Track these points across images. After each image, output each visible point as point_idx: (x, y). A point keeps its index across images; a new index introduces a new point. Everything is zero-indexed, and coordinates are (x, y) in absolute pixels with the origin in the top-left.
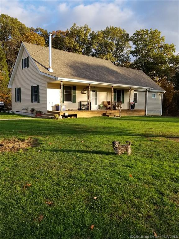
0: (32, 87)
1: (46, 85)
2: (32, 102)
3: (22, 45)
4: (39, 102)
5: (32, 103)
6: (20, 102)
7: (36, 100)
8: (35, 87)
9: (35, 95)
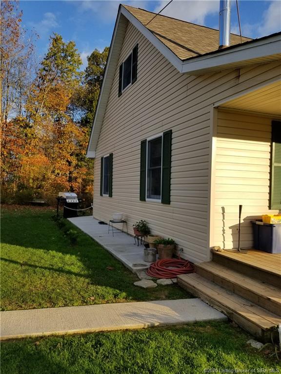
0: (143, 143)
1: (211, 123)
2: (142, 198)
3: (121, 13)
4: (166, 201)
5: (142, 203)
6: (111, 196)
7: (155, 192)
8: (155, 142)
9: (154, 173)
